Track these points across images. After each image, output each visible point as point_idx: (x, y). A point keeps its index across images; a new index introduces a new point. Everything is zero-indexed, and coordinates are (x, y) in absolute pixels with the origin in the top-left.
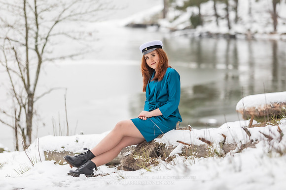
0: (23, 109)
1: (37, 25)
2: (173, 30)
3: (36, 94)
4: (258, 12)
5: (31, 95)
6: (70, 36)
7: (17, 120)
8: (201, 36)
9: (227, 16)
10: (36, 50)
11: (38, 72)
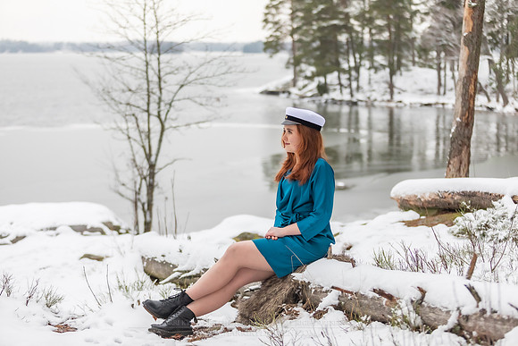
0: (144, 181)
1: (160, 89)
2: (302, 97)
3: (159, 165)
4: (376, 82)
5: (152, 166)
6: (196, 102)
7: (137, 193)
8: (326, 102)
9: (350, 85)
10: (159, 116)
11: (160, 141)
